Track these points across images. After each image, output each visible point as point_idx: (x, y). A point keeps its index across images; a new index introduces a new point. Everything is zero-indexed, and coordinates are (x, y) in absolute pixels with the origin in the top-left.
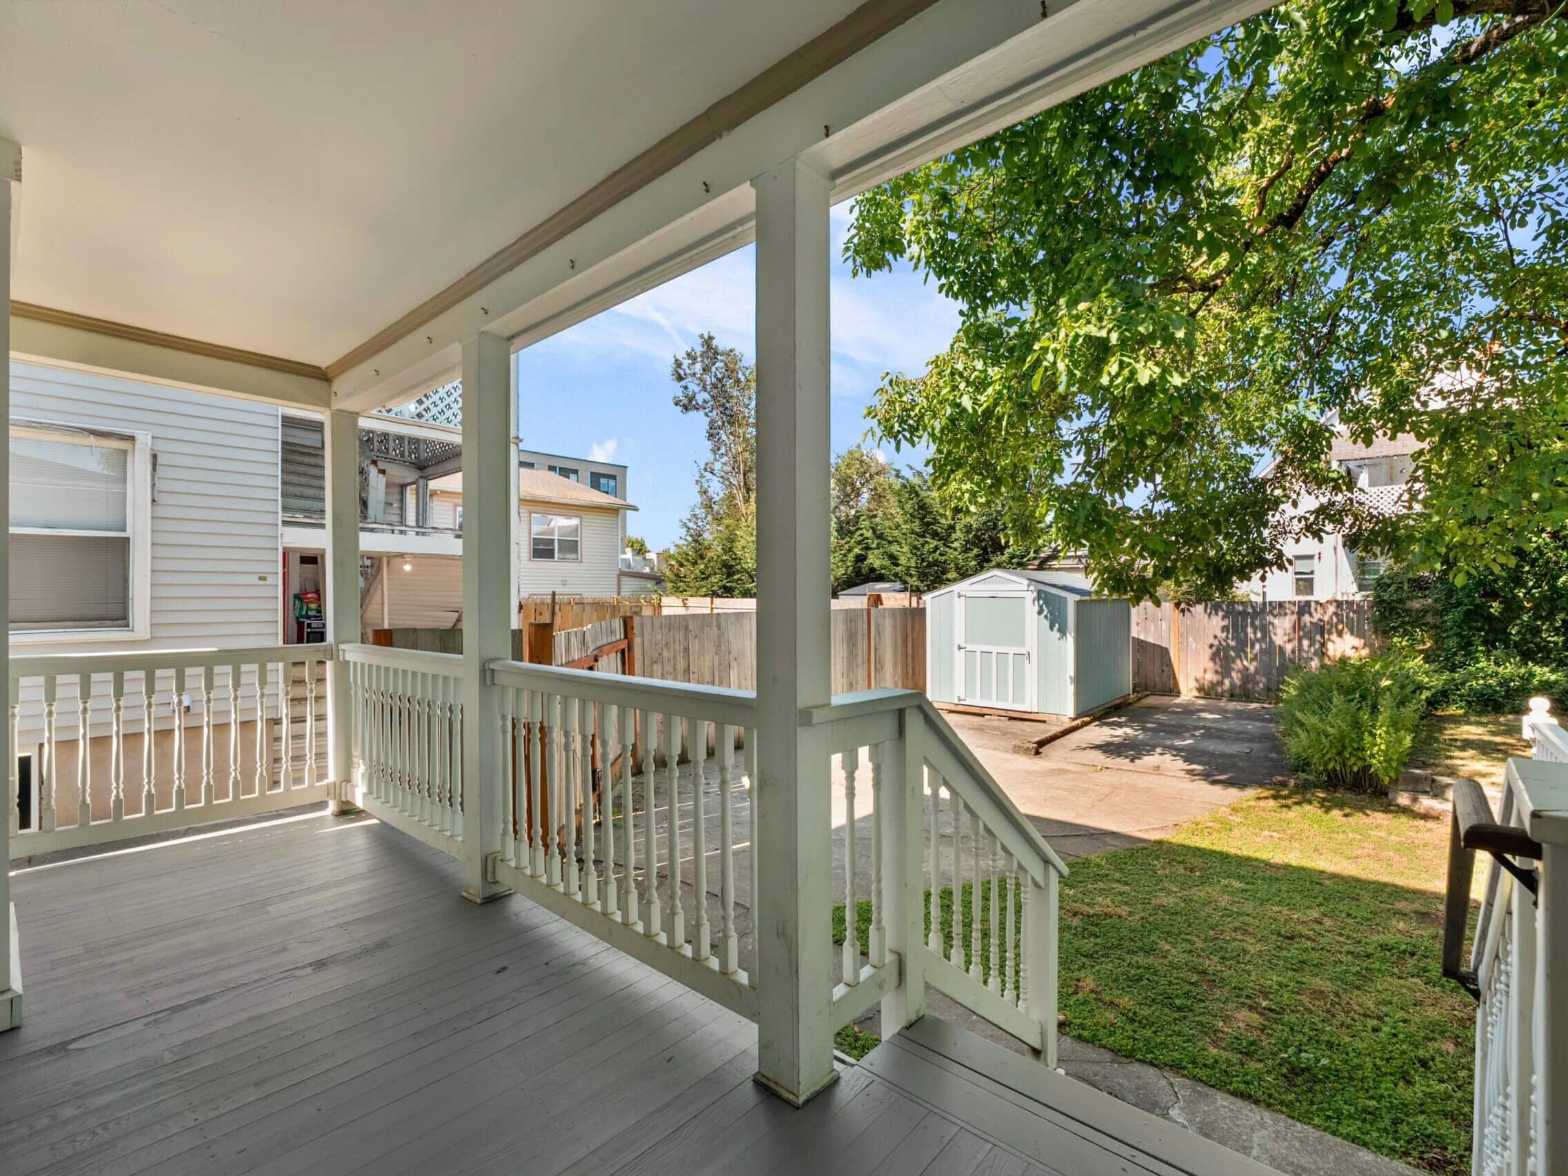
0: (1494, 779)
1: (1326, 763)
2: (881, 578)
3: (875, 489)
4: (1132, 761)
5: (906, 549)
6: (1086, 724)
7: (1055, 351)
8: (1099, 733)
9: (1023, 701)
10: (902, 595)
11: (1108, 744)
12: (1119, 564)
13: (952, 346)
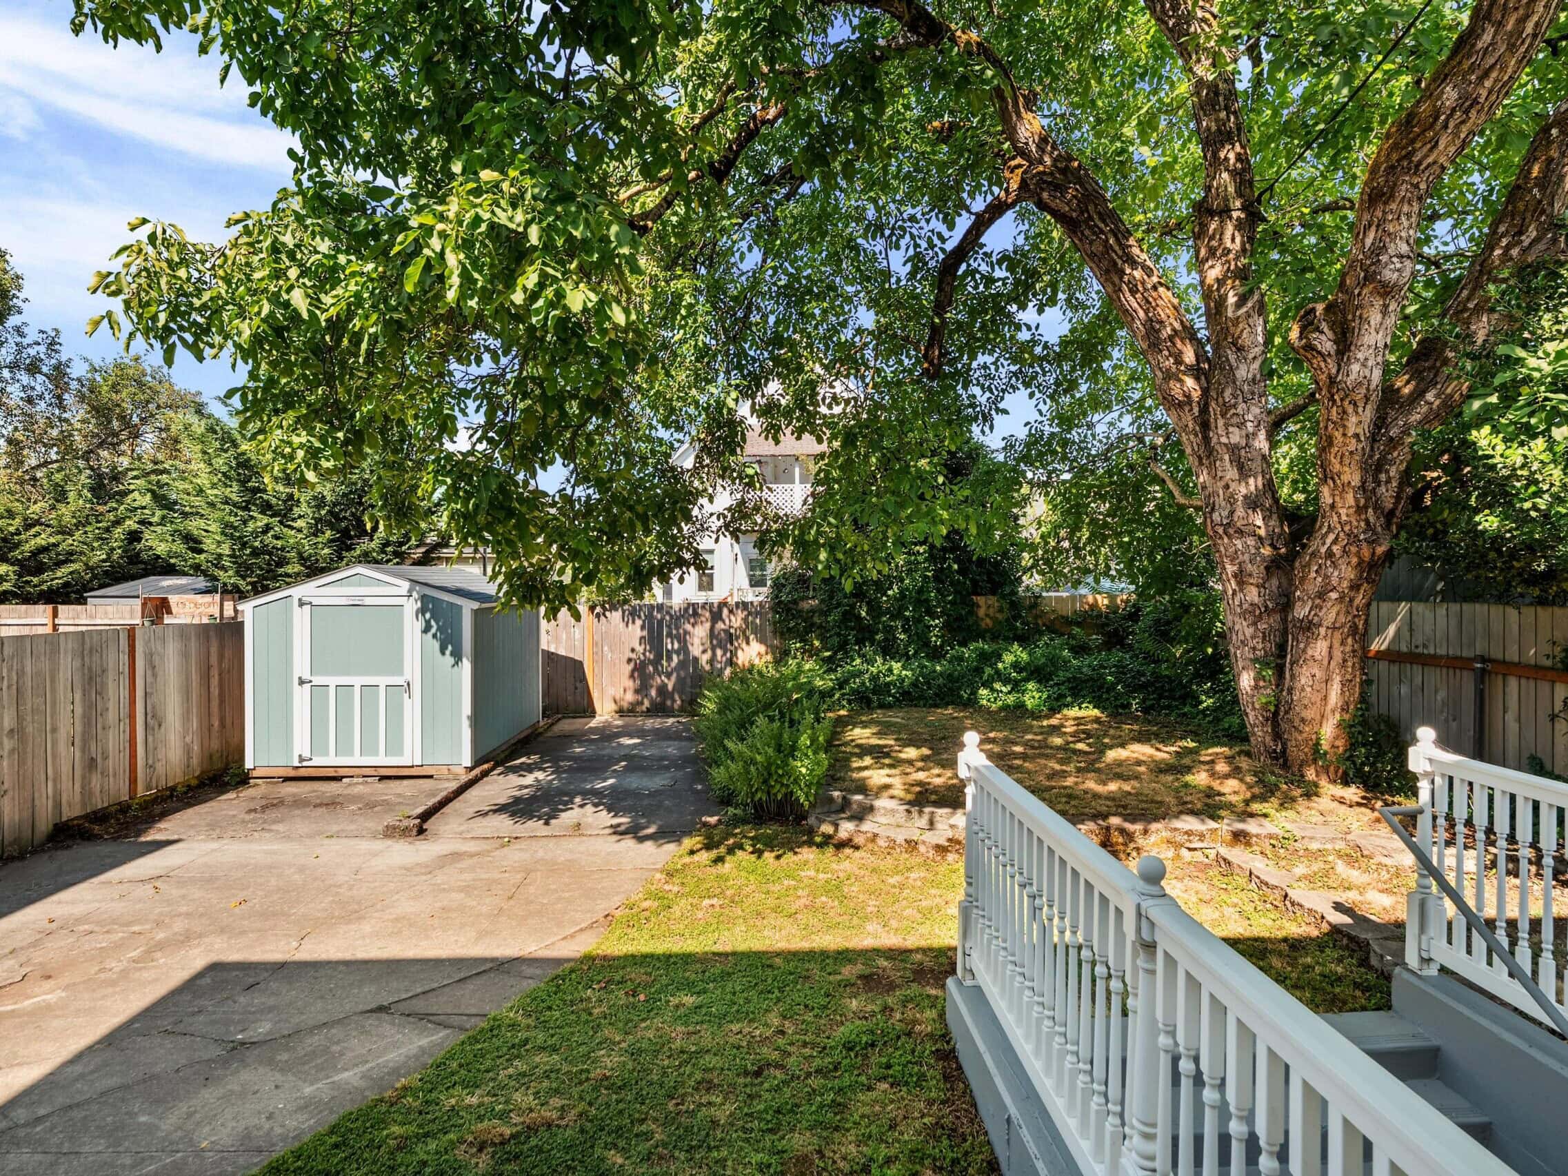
0: (892, 792)
1: (753, 794)
2: (170, 570)
3: (167, 429)
4: (547, 823)
5: (214, 527)
6: (485, 774)
7: (443, 235)
8: (502, 786)
9: (400, 752)
10: (207, 598)
11: (517, 800)
12: (531, 565)
13: (275, 204)
